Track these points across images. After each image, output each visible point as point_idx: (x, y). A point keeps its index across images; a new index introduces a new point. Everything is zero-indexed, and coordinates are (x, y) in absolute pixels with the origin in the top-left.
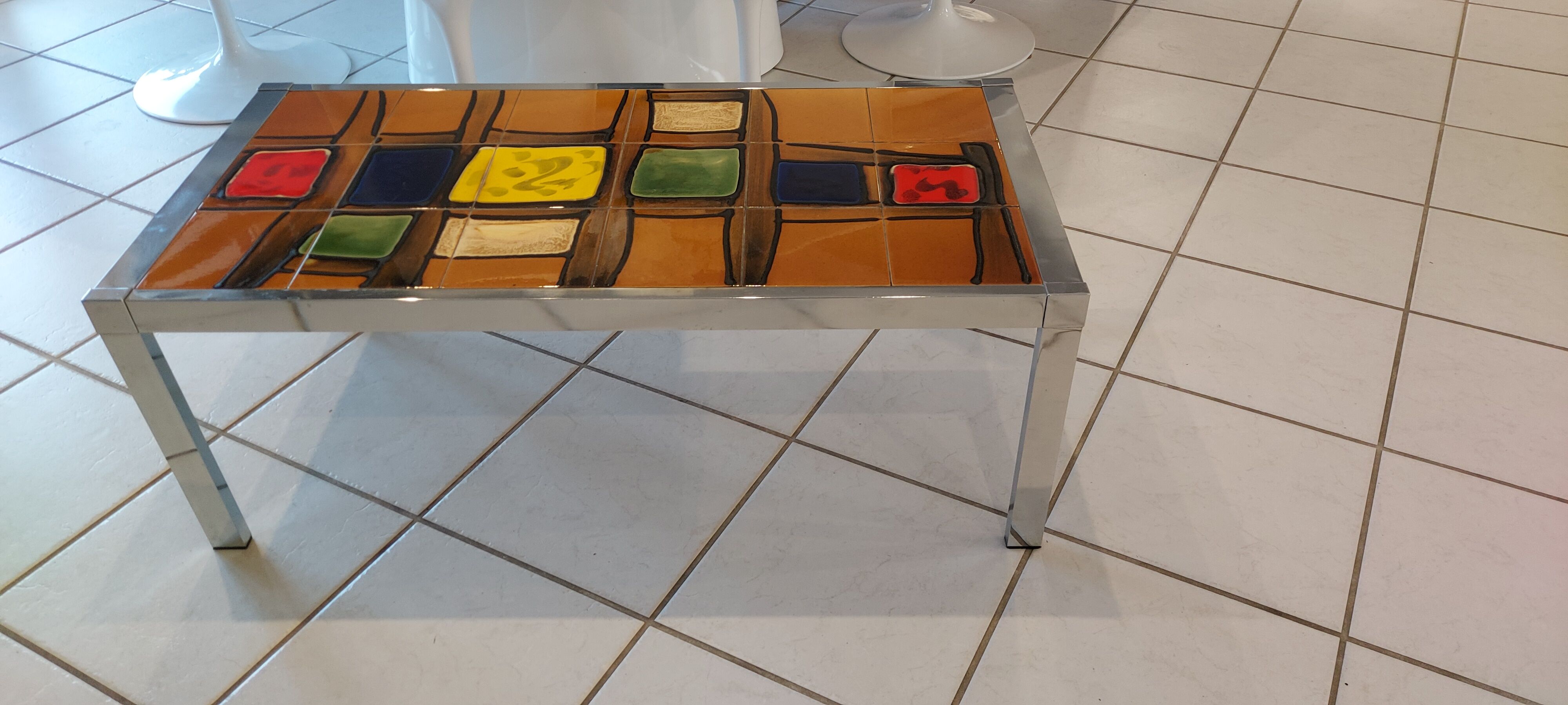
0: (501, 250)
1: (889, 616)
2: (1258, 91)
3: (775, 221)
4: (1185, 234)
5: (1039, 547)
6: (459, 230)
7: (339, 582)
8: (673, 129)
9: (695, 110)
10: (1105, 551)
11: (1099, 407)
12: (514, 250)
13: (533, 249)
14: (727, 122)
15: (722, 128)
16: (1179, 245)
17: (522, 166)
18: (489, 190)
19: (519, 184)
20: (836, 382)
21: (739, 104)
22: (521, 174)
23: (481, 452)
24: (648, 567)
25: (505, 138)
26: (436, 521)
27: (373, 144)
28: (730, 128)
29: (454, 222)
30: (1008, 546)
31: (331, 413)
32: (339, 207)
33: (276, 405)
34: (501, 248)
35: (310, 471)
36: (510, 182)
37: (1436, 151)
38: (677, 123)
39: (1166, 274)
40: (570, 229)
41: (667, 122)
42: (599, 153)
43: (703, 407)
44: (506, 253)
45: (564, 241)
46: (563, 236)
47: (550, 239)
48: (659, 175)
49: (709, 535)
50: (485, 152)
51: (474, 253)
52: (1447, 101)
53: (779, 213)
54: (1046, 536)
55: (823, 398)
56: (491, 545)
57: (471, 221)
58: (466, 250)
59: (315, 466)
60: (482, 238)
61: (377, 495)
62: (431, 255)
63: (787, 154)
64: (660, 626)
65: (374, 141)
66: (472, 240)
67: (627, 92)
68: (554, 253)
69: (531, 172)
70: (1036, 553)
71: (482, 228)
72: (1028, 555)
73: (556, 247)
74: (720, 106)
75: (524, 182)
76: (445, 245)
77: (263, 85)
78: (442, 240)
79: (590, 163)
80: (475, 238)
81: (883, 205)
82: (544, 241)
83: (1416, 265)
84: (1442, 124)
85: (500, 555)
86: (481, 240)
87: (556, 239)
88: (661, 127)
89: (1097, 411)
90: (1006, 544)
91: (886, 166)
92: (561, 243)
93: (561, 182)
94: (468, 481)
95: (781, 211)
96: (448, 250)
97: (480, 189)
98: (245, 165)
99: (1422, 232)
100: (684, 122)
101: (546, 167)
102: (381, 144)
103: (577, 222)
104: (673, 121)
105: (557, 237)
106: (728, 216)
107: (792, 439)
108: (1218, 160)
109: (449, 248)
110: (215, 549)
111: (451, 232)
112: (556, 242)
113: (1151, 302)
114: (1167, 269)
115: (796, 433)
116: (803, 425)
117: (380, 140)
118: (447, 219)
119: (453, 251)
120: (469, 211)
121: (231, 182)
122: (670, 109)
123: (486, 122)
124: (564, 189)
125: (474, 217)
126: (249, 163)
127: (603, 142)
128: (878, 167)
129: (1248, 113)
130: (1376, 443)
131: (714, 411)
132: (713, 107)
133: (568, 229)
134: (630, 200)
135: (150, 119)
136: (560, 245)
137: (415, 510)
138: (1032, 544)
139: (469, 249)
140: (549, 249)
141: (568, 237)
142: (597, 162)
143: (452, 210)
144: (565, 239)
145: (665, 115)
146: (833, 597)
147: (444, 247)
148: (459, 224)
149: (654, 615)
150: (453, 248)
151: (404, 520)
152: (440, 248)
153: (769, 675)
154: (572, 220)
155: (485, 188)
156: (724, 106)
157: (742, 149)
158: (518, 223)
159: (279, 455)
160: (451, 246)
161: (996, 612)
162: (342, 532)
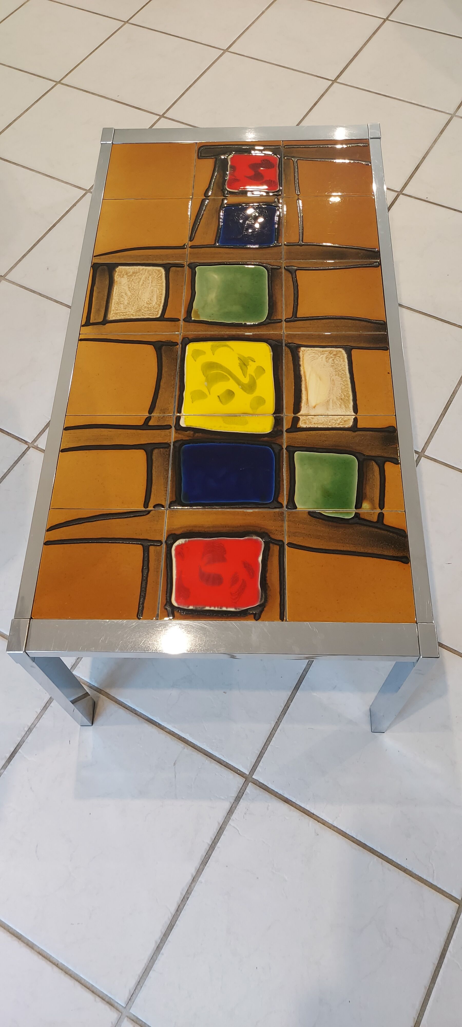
0: (344, 387)
6: (316, 417)
8: (159, 306)
15: (161, 277)
19: (245, 391)
29: (306, 422)
34: (341, 388)
40: (314, 351)
44: (347, 384)
45: (330, 353)
46: (322, 354)
47: (327, 362)
48: (236, 308)
51: (349, 403)
57: (302, 412)
60: (328, 401)
62: (355, 428)
66: (331, 407)
68: (345, 357)
71: (313, 403)
73: (339, 357)
75: (242, 388)
76: (338, 422)
78: (331, 425)
80: (329, 405)
82: (331, 364)
86: (331, 401)
87: (327, 358)
92: (332, 354)
93: (243, 365)
96: (345, 419)
98: (199, 608)
103: (303, 348)
104: (146, 305)
105: (324, 358)
111: (320, 422)
112: (331, 357)
119: (346, 416)
121: (232, 609)
122: (122, 309)
124: (255, 361)
133: (314, 353)
134: (272, 321)
139: (344, 406)
140: (342, 360)
142: (211, 346)
143: (288, 426)
144: (327, 352)
148: (309, 419)
150: (343, 416)
154: (301, 352)
158: (306, 383)
160: (341, 418)
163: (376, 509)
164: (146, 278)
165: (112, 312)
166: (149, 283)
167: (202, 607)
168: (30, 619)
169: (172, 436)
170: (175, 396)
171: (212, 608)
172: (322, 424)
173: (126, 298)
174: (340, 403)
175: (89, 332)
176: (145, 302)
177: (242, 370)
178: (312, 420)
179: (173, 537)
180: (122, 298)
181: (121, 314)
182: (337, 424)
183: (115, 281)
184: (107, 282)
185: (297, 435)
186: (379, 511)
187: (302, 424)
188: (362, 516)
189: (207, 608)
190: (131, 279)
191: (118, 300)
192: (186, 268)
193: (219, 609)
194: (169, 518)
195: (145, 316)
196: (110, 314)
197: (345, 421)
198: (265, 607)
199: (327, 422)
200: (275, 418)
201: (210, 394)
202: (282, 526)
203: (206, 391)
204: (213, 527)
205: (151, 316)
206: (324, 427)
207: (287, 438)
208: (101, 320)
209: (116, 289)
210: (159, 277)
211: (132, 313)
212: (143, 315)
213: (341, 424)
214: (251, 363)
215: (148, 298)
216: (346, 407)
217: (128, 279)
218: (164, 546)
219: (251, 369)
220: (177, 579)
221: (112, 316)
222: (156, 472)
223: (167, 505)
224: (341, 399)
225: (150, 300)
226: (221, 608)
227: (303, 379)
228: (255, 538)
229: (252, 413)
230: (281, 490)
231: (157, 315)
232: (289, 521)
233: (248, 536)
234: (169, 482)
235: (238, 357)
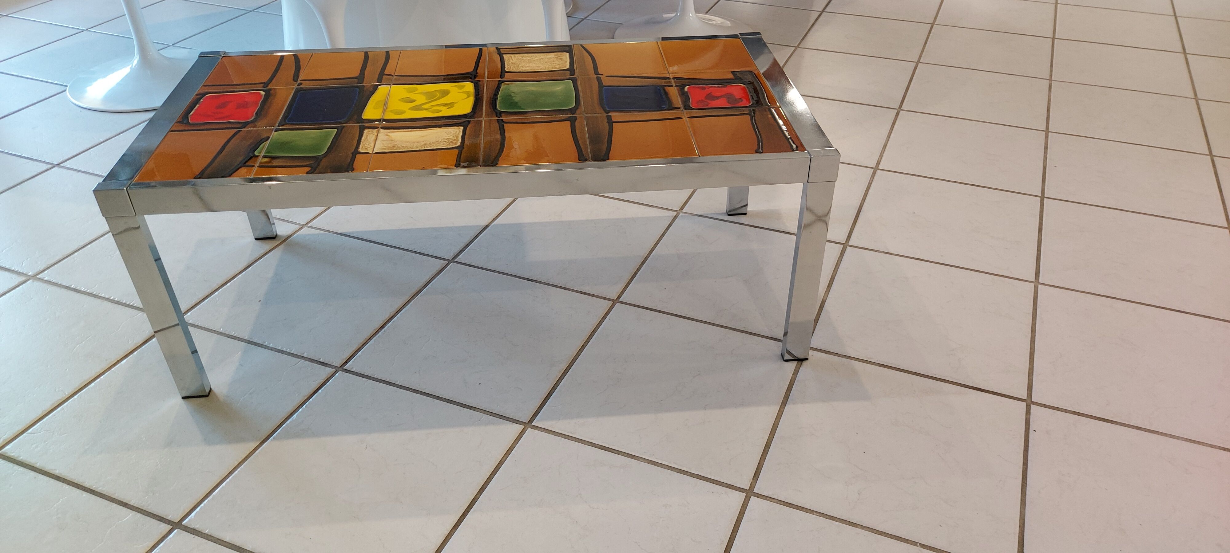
0: (409, 147)
1: (705, 410)
2: (920, 64)
3: (607, 122)
4: (881, 156)
5: (807, 359)
6: (374, 136)
7: (285, 415)
9: (534, 58)
10: (854, 359)
11: (837, 268)
12: (418, 146)
13: (432, 146)
14: (560, 65)
15: (556, 68)
16: (878, 163)
17: (413, 96)
18: (391, 111)
20: (643, 263)
21: (566, 54)
22: (414, 101)
23: (382, 322)
24: (521, 390)
25: (396, 80)
26: (354, 369)
27: (296, 86)
28: (562, 68)
29: (369, 132)
30: (785, 359)
31: (261, 302)
32: (279, 126)
33: (216, 299)
35: (250, 342)
36: (406, 106)
37: (1048, 97)
38: (523, 67)
39: (872, 182)
40: (457, 133)
41: (515, 66)
42: (469, 87)
43: (547, 284)
44: (412, 149)
45: (454, 140)
46: (453, 137)
47: (443, 139)
49: (564, 366)
50: (382, 90)
51: (388, 150)
52: (1052, 65)
53: (609, 118)
54: (811, 352)
55: (636, 274)
56: (399, 383)
57: (382, 130)
58: (382, 148)
59: (253, 338)
60: (392, 141)
61: (305, 355)
62: (356, 152)
63: (607, 82)
64: (536, 428)
65: (296, 85)
66: (385, 142)
67: (481, 50)
68: (448, 147)
69: (420, 99)
70: (805, 363)
71: (391, 134)
72: (799, 365)
73: (449, 144)
74: (552, 55)
76: (366, 146)
77: (202, 53)
78: (363, 143)
79: (463, 92)
80: (387, 141)
81: (683, 110)
83: (1045, 168)
84: (1050, 79)
85: (407, 389)
86: (392, 142)
87: (448, 139)
88: (511, 69)
89: (836, 271)
90: (783, 358)
91: (681, 87)
93: (445, 105)
94: (375, 342)
95: (611, 116)
96: (369, 149)
97: (384, 111)
99: (1046, 148)
100: (528, 65)
101: (431, 96)
102: (301, 86)
103: (462, 128)
105: (448, 138)
106: (573, 121)
107: (616, 301)
108: (898, 108)
109: (369, 147)
110: (183, 398)
112: (448, 141)
113: (864, 200)
114: (872, 179)
115: (619, 297)
116: (623, 292)
117: (300, 84)
118: (364, 130)
119: (372, 149)
120: (380, 125)
121: (191, 113)
122: (515, 58)
123: (379, 70)
124: (448, 109)
125: (383, 128)
126: (202, 101)
127: (470, 80)
128: (675, 88)
129: (914, 77)
130: (1033, 280)
131: (555, 286)
132: (548, 56)
133: (456, 133)
134: (500, 114)
135: (83, 110)
136: (452, 142)
137: (338, 363)
138: (802, 357)
139: (385, 148)
140: (444, 145)
141: (457, 137)
142: (469, 92)
143: (367, 125)
144: (455, 138)
145: (512, 62)
146: (662, 401)
147: (365, 147)
148: (373, 133)
149: (531, 421)
150: (373, 147)
151: (330, 371)
152: (362, 148)
153: (623, 454)
155: (387, 110)
156: (555, 55)
157: (574, 81)
158: (418, 131)
159: (223, 333)
160: (371, 146)
161: (782, 403)
162: (282, 381)
227: (423, 129)
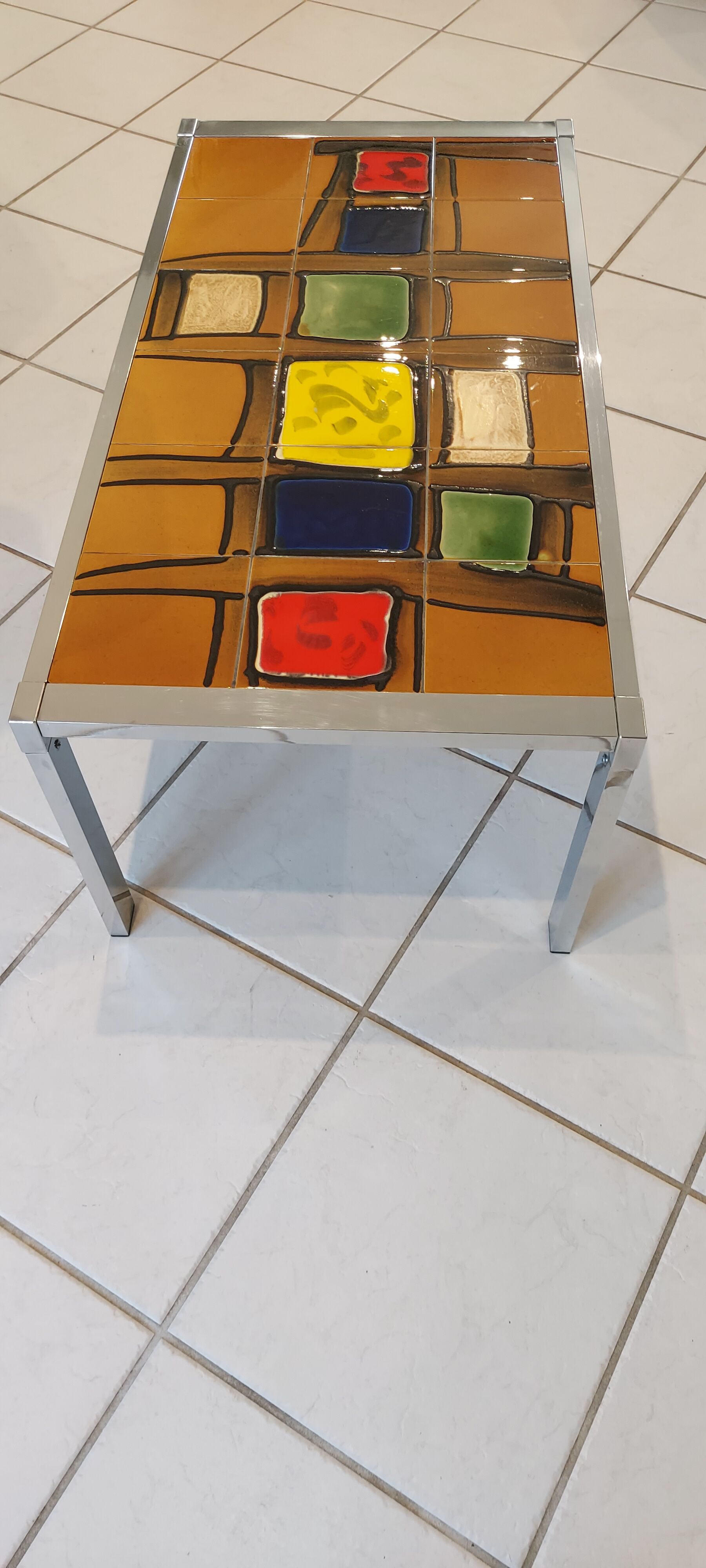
8: (252, 319)
15: (256, 286)
19: (372, 420)
34: (511, 418)
35: (438, 894)
40: (473, 375)
44: (521, 415)
47: (491, 387)
48: (362, 324)
57: (453, 445)
59: (430, 890)
60: (492, 434)
61: (479, 818)
62: (531, 466)
73: (509, 382)
75: (368, 416)
82: (497, 390)
86: (496, 433)
92: (499, 379)
96: (517, 454)
98: (295, 675)
104: (233, 318)
111: (480, 457)
121: (344, 677)
122: (199, 323)
137: (502, 779)
139: (514, 439)
140: (513, 386)
148: (463, 453)
150: (513, 452)
151: (516, 786)
154: (454, 374)
158: (460, 411)
160: (510, 453)
163: (558, 560)
164: (234, 287)
165: (184, 325)
166: (238, 293)
167: (300, 674)
168: (46, 683)
169: (265, 470)
170: (271, 423)
171: (315, 676)
172: (482, 459)
173: (204, 310)
174: (508, 435)
175: (150, 347)
176: (233, 314)
177: (368, 394)
178: (467, 454)
179: (259, 590)
180: (199, 309)
181: (197, 327)
182: (504, 460)
183: (190, 289)
184: (178, 292)
185: (447, 471)
186: (562, 563)
187: (453, 459)
188: (537, 569)
189: (307, 676)
190: (213, 288)
191: (192, 312)
192: (292, 276)
193: (325, 677)
194: (255, 566)
195: (231, 330)
196: (180, 327)
197: (516, 457)
198: (392, 676)
199: (490, 457)
200: (414, 450)
201: (321, 422)
202: (421, 579)
203: (316, 419)
204: (319, 578)
205: (239, 330)
206: (486, 462)
207: (431, 475)
208: (167, 333)
209: (191, 299)
210: (253, 287)
211: (212, 327)
212: (228, 329)
213: (510, 459)
214: (381, 386)
215: (237, 311)
216: (517, 439)
217: (208, 287)
218: (246, 600)
219: (381, 395)
220: (263, 640)
221: (182, 330)
222: (238, 512)
223: (253, 551)
224: (511, 431)
225: (239, 312)
226: (326, 676)
227: (457, 406)
228: (381, 592)
229: (381, 445)
230: (420, 537)
231: (248, 330)
232: (430, 573)
233: (371, 590)
234: (257, 525)
235: (363, 380)
